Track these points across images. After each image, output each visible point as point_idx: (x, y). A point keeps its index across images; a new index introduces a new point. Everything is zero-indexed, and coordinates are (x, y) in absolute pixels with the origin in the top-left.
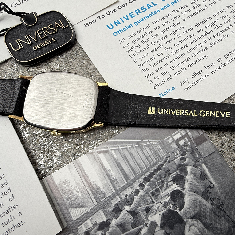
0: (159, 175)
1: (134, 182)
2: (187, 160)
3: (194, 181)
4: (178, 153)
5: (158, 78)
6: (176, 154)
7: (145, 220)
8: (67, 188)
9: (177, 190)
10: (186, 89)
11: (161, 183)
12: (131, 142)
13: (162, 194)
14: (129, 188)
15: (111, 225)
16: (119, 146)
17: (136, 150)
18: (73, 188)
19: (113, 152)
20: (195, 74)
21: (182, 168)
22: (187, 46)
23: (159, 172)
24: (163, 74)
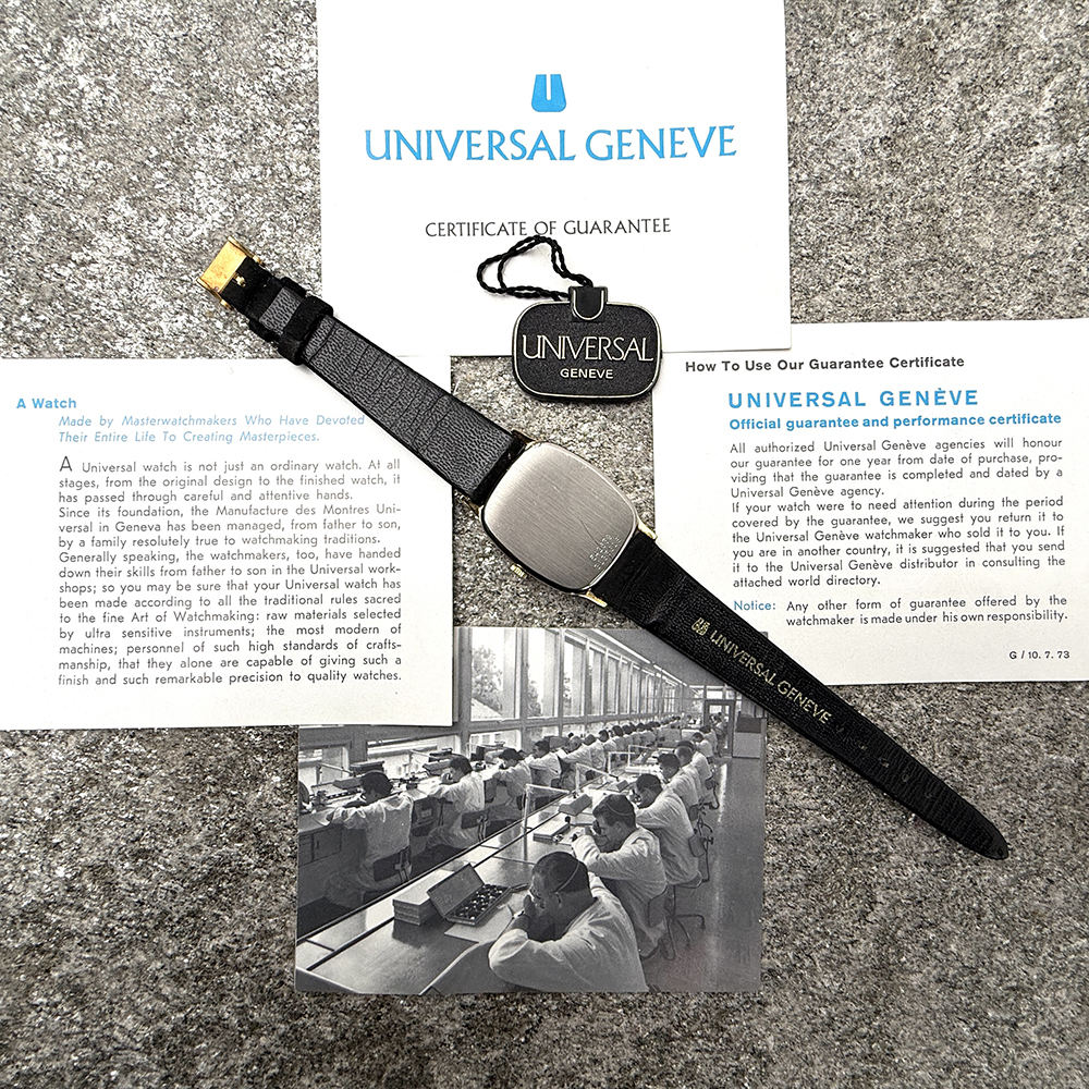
0: (642, 737)
1: (597, 722)
2: (704, 742)
3: (692, 780)
4: (698, 722)
5: (755, 569)
6: (692, 721)
7: (577, 786)
8: (486, 665)
9: (656, 777)
10: (790, 623)
11: (637, 750)
12: (632, 656)
13: (629, 767)
14: (583, 726)
15: (522, 762)
16: (608, 649)
17: (631, 673)
18: (495, 670)
19: (592, 652)
20: (828, 604)
21: (687, 749)
22: (856, 537)
23: (645, 731)
24: (770, 567)
